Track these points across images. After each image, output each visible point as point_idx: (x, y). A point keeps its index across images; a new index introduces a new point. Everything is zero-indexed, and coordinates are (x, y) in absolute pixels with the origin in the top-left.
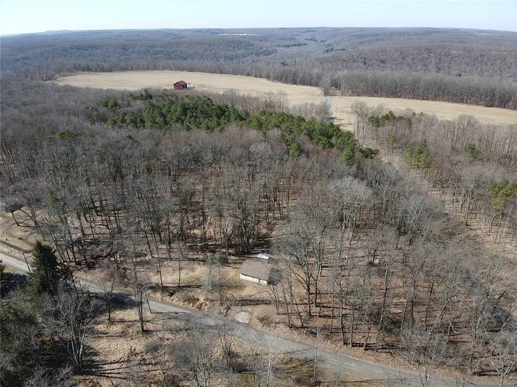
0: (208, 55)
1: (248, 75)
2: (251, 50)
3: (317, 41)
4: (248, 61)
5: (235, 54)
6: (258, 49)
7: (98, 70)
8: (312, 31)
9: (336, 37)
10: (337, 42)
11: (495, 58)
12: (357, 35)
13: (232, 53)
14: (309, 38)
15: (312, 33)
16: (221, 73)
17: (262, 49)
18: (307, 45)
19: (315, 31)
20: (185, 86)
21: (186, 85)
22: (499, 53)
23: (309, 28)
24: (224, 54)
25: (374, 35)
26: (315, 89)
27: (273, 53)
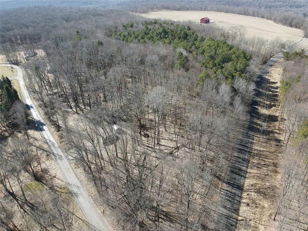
0: (254, 4)
1: (263, 17)
2: (287, 4)
4: (281, 10)
5: (274, 4)
6: (293, 3)
7: (173, 9)
13: (273, 4)
16: (245, 15)
17: (296, 4)
20: (207, 21)
21: (209, 20)
24: (266, 4)
26: (298, 30)
27: (303, 6)
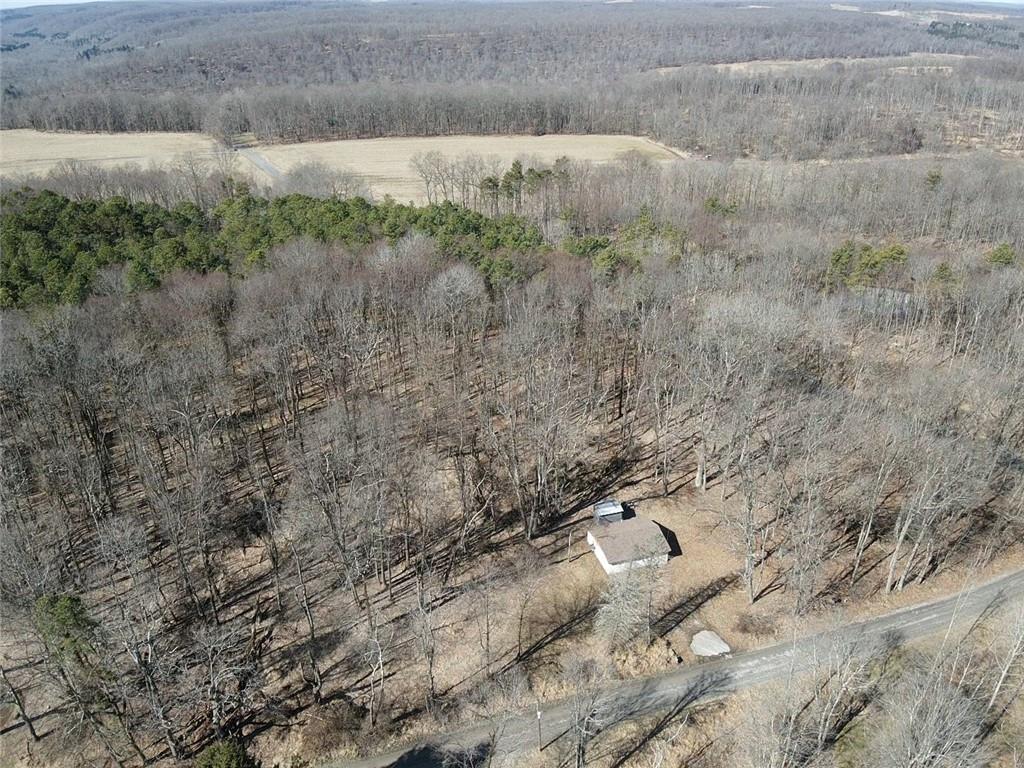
3: (44, 37)
8: (21, 16)
9: (84, 24)
10: (95, 33)
11: (439, 46)
12: (135, 17)
14: (22, 31)
15: (22, 21)
18: (28, 48)
19: (29, 16)
22: (442, 36)
23: (11, 11)
25: (171, 14)
